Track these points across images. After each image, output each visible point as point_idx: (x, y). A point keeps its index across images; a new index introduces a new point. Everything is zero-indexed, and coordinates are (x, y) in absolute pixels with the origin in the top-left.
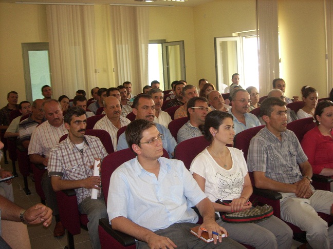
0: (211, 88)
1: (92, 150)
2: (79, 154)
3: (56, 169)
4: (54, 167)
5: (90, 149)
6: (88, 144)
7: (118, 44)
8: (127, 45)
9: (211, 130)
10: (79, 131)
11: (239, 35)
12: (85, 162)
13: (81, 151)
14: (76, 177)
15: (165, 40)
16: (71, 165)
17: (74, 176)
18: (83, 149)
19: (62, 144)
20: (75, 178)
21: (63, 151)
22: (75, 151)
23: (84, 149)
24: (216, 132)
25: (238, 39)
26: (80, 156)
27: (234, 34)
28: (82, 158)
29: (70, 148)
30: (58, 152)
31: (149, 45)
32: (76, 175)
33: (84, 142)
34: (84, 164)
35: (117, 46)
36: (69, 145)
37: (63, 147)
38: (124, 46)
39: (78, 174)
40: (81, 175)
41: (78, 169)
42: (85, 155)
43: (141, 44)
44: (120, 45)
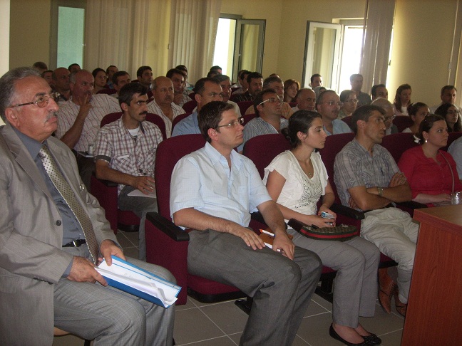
0: (295, 86)
1: (148, 139)
2: (132, 141)
3: (105, 153)
4: (104, 151)
5: (145, 137)
6: (143, 132)
7: (179, 13)
8: (190, 16)
9: (299, 134)
10: (140, 114)
11: (341, 22)
12: (137, 153)
13: (135, 139)
14: (125, 169)
15: (241, 16)
16: (121, 153)
17: (122, 167)
18: (136, 136)
19: (114, 127)
20: (122, 170)
21: (114, 135)
22: (127, 138)
23: (139, 137)
24: (305, 136)
25: (338, 28)
26: (132, 145)
27: (334, 20)
28: (135, 147)
29: (122, 133)
30: (109, 135)
31: (220, 19)
32: (125, 167)
33: (139, 129)
34: (135, 155)
35: (177, 15)
36: (121, 130)
37: (115, 130)
38: (186, 16)
39: (128, 166)
40: (131, 168)
41: (129, 160)
42: (139, 144)
43: (210, 17)
44: (181, 15)
